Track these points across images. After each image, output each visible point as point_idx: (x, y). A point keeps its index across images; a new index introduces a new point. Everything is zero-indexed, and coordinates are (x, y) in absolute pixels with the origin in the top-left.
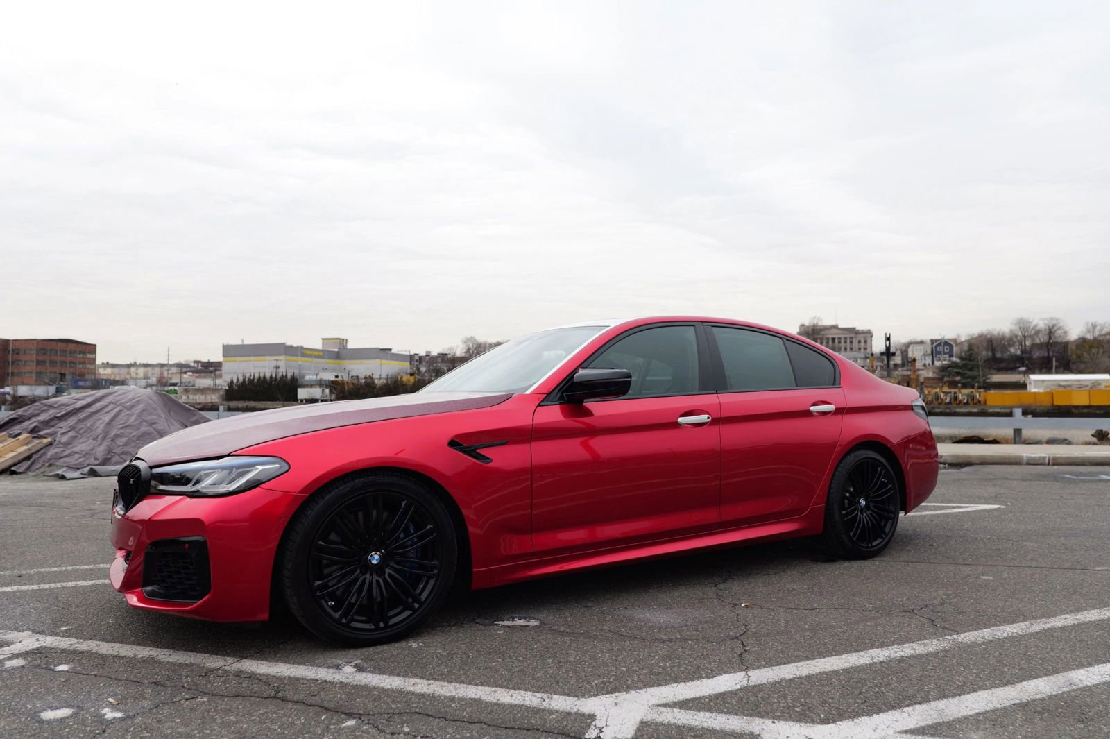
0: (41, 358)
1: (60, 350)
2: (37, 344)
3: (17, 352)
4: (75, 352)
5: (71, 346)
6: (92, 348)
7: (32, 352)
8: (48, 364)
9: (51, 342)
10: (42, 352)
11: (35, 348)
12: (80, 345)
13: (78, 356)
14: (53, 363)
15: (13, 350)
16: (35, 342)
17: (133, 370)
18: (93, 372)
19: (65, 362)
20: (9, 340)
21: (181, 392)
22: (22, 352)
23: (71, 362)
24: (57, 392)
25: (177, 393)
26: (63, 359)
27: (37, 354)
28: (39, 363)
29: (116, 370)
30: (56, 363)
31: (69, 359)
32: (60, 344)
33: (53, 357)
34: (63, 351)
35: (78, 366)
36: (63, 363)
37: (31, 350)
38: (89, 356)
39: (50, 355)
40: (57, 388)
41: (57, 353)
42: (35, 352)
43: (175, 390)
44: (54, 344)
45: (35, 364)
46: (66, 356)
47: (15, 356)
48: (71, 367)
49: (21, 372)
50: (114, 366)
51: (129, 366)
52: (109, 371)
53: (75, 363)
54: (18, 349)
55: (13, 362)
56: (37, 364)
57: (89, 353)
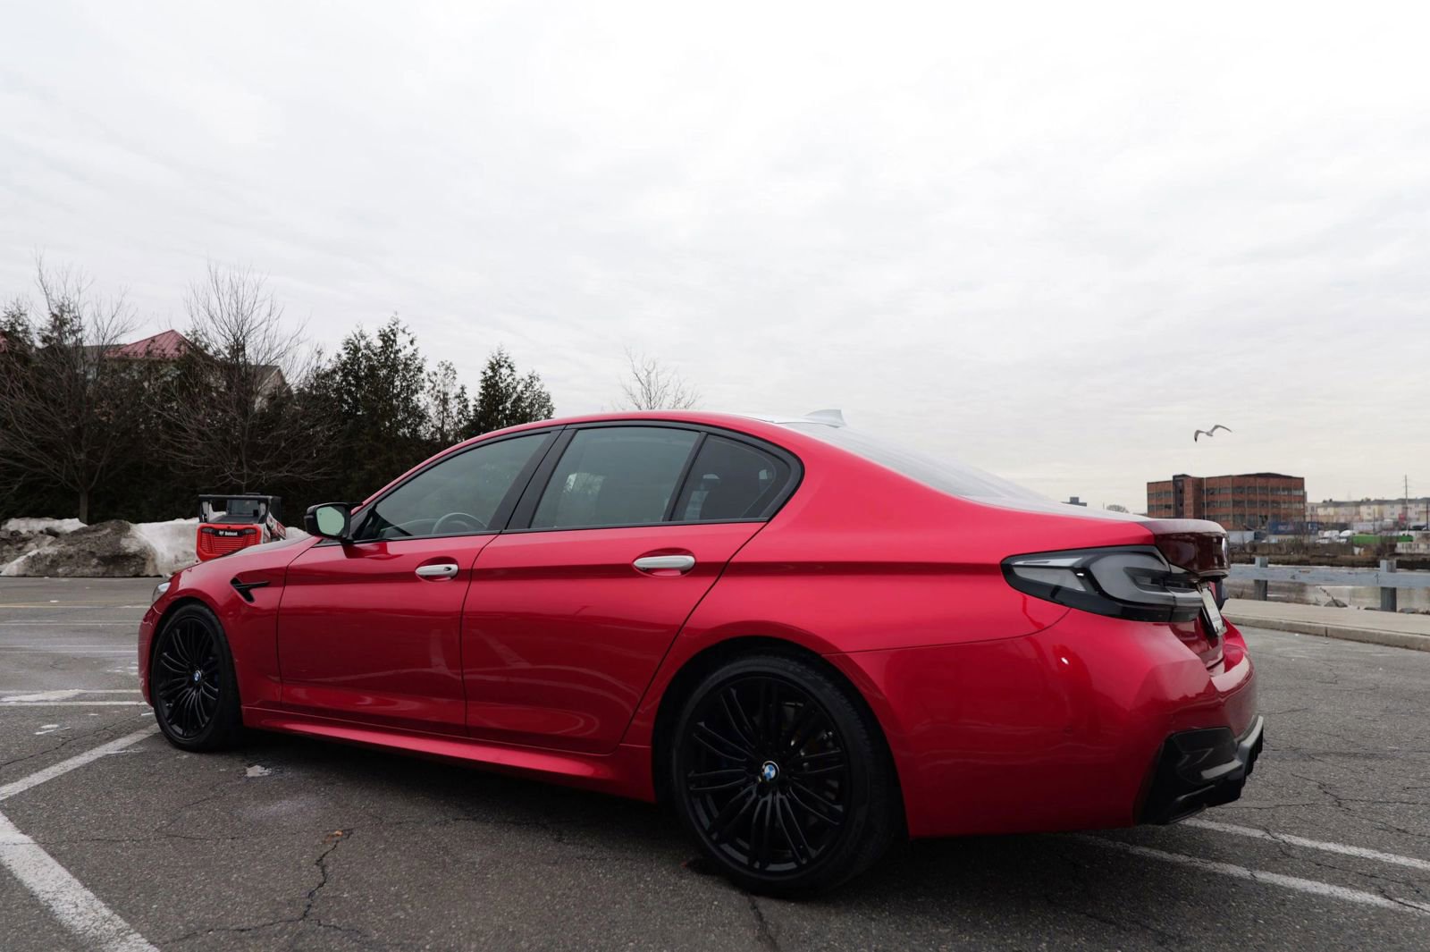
0: (1237, 498)
1: (1259, 488)
2: (1233, 480)
3: (1211, 492)
4: (1278, 489)
5: (1273, 482)
6: (1299, 482)
7: (1228, 492)
8: (1246, 505)
9: (1247, 478)
10: (1239, 490)
11: (1230, 486)
12: (1282, 480)
13: (1282, 493)
14: (1252, 503)
15: (1207, 489)
16: (1230, 480)
17: (1363, 509)
18: (1302, 513)
19: (1267, 502)
20: (1203, 478)
21: (1418, 539)
22: (1217, 492)
23: (1273, 502)
24: (1255, 538)
25: (1412, 541)
26: (1264, 498)
27: (1233, 493)
28: (1236, 504)
29: (1341, 510)
30: (1256, 503)
31: (1270, 498)
32: (1259, 480)
33: (1251, 496)
34: (1264, 488)
35: (1283, 506)
36: (1264, 503)
37: (1226, 488)
38: (1297, 493)
39: (1249, 494)
40: (1255, 534)
41: (1256, 490)
42: (1230, 491)
43: (1408, 536)
44: (1252, 480)
45: (1231, 504)
46: (1267, 495)
47: (1210, 497)
48: (1273, 507)
49: (1217, 516)
50: (1338, 504)
51: (1358, 504)
52: (1331, 511)
53: (1278, 503)
54: (1212, 489)
55: (1208, 504)
56: (1234, 506)
57: (1296, 489)
